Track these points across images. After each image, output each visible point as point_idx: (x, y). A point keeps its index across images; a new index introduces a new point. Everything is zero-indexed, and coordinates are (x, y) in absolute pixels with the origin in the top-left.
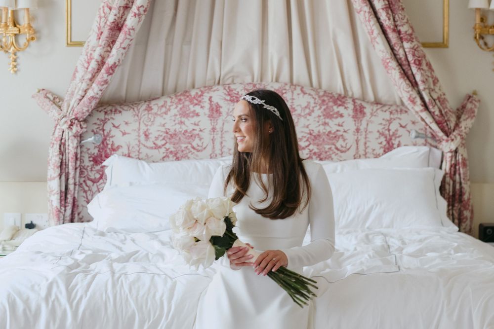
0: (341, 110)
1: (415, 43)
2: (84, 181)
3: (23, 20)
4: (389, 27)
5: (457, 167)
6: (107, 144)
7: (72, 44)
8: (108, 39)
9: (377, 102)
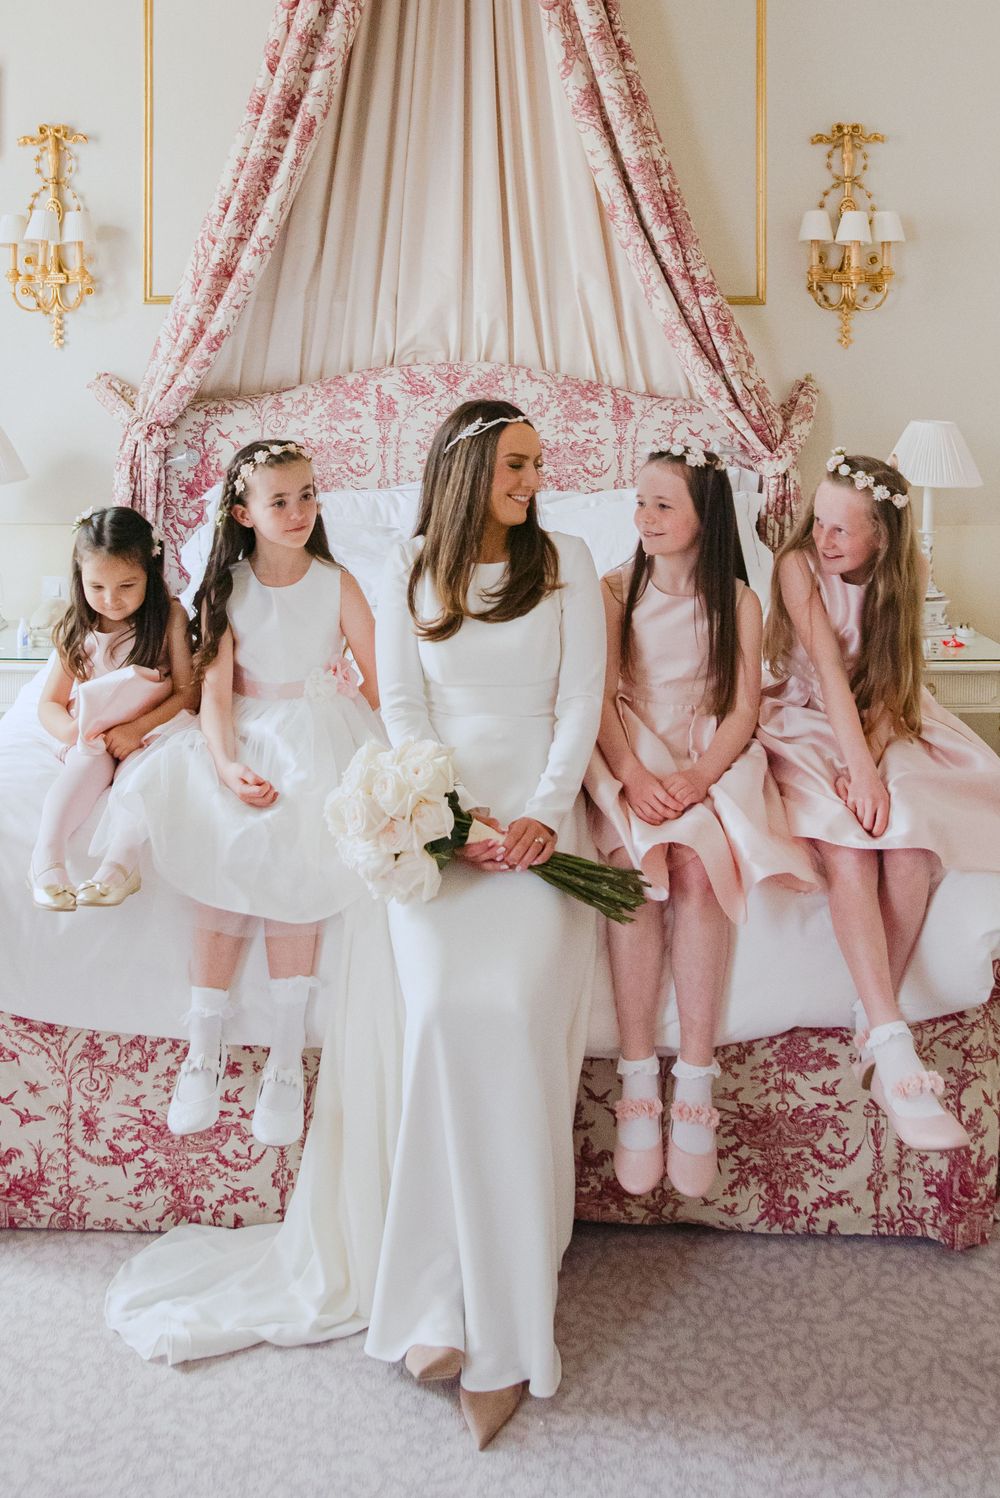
0: (594, 406)
1: (719, 297)
2: (172, 525)
3: (74, 262)
4: (677, 272)
5: (787, 502)
6: (210, 464)
7: (151, 299)
8: (210, 292)
9: (651, 395)
